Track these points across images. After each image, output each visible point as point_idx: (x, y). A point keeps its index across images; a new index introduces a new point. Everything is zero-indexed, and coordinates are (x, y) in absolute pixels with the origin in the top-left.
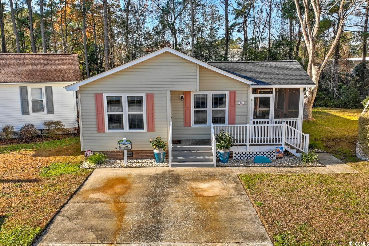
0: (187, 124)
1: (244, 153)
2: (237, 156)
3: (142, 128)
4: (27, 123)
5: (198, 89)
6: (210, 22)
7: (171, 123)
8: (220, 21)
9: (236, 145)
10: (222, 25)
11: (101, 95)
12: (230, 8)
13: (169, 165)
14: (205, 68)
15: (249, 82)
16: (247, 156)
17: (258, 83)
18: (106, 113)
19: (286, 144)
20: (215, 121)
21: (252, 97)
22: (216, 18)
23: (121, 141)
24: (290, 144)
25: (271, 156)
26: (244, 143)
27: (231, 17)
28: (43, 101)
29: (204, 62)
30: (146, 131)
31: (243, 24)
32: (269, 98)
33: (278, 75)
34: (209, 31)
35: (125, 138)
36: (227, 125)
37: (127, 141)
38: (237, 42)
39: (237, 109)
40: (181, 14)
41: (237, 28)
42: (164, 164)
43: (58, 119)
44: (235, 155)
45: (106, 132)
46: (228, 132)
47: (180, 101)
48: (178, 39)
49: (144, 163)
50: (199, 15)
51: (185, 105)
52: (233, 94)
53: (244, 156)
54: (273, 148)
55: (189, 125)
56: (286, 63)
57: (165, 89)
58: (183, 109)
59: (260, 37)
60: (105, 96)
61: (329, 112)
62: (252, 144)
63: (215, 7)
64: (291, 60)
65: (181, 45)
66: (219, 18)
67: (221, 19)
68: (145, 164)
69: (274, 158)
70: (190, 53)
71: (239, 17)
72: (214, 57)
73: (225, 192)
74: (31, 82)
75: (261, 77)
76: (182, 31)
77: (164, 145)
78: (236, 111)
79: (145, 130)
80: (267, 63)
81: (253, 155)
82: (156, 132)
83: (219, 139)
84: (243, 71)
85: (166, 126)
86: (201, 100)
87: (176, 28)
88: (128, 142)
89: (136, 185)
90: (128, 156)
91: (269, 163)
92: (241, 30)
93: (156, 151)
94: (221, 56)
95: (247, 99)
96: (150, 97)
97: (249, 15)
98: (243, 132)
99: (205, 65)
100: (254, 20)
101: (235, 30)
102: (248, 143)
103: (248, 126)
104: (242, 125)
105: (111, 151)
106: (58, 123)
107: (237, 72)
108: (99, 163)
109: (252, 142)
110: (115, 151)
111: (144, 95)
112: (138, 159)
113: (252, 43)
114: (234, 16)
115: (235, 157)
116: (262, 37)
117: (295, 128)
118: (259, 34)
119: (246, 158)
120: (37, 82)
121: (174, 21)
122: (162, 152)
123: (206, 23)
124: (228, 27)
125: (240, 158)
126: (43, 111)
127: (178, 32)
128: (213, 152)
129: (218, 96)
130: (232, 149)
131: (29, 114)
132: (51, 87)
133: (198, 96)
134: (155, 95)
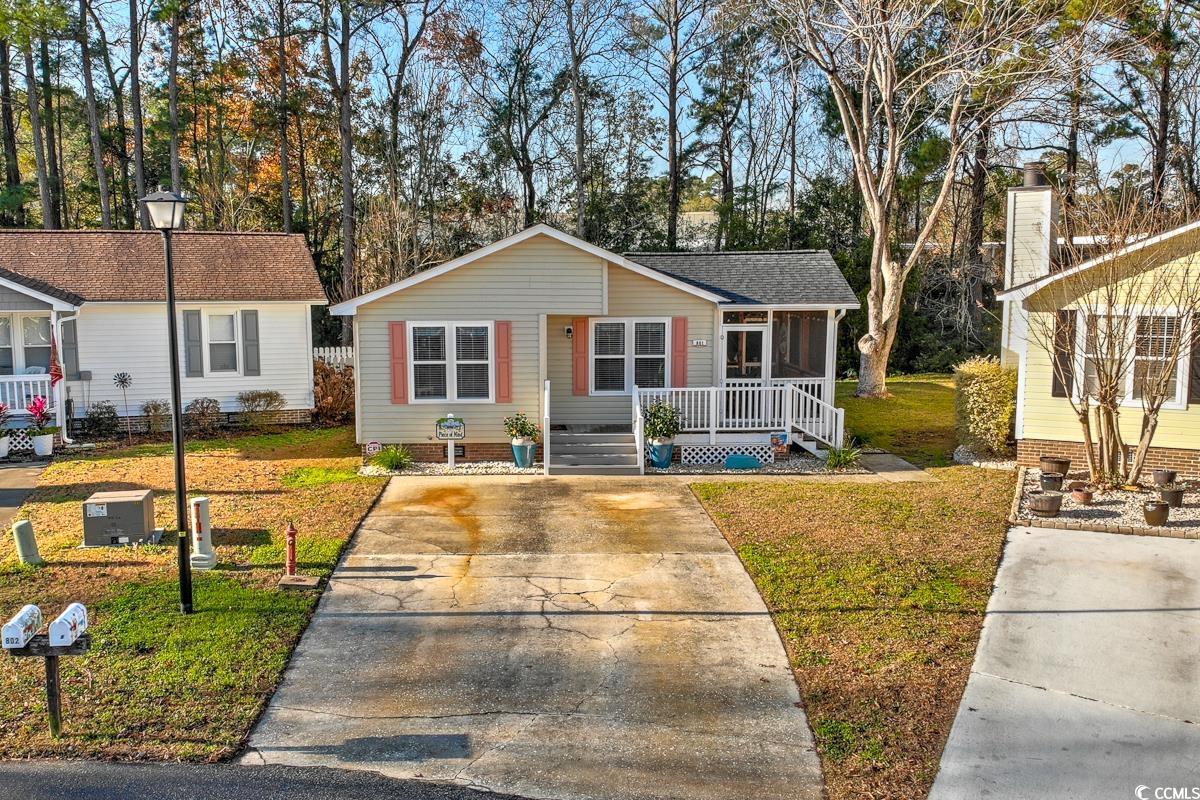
0: (579, 389)
1: (705, 450)
2: (690, 458)
3: (486, 395)
4: (200, 396)
5: (606, 312)
6: (627, 138)
7: (548, 383)
8: (654, 137)
9: (688, 433)
10: (661, 149)
11: (402, 325)
12: (683, 103)
13: (545, 471)
14: (620, 267)
15: (715, 298)
16: (712, 457)
17: (734, 298)
18: (411, 363)
19: (795, 430)
20: (641, 382)
21: (724, 329)
22: (645, 127)
23: (443, 420)
24: (803, 430)
25: (762, 456)
26: (705, 429)
27: (687, 125)
28: (234, 344)
29: (610, 250)
30: (494, 402)
31: (721, 147)
32: (761, 333)
33: (780, 283)
34: (625, 165)
35: (450, 415)
36: (667, 389)
37: (455, 420)
38: (714, 185)
39: (689, 356)
40: (545, 117)
41: (702, 157)
42: (533, 470)
43: (272, 389)
44: (686, 454)
45: (410, 402)
46: (671, 401)
47: (566, 339)
48: (536, 186)
49: (490, 468)
50: (598, 124)
51: (575, 349)
52: (680, 324)
53: (705, 457)
54: (766, 439)
55: (584, 391)
56: (801, 256)
57: (535, 312)
58: (570, 357)
59: (767, 182)
60: (410, 326)
61: (944, 384)
62: (721, 429)
63: (642, 98)
64: (814, 251)
65: (543, 204)
66: (652, 127)
67: (659, 129)
68: (493, 471)
69: (769, 460)
70: (571, 227)
71: (710, 126)
72: (638, 236)
73: (661, 505)
74: (213, 300)
75: (743, 286)
76: (547, 165)
77: (534, 430)
78: (689, 362)
79: (492, 398)
80: (759, 257)
81: (724, 453)
82: (515, 402)
83: (650, 417)
84: (703, 275)
85: (536, 389)
86: (610, 338)
87: (532, 157)
88: (457, 423)
89: (485, 497)
90: (456, 456)
91: (756, 468)
92: (715, 162)
93: (516, 442)
94: (659, 235)
95: (712, 335)
96: (504, 328)
97: (736, 121)
98: (702, 407)
99: (619, 260)
100: (750, 135)
101: (696, 163)
102: (713, 429)
103: (713, 390)
104: (699, 389)
105: (421, 444)
106: (271, 397)
107: (691, 277)
108: (398, 466)
109: (721, 426)
110: (426, 444)
111: (490, 325)
112: (477, 462)
113: (744, 200)
114: (695, 122)
115: (686, 458)
116: (774, 181)
117: (819, 397)
118: (764, 173)
119: (708, 461)
120: (225, 299)
121: (527, 137)
122: (530, 445)
123: (616, 142)
124: (678, 155)
125: (697, 461)
126: (235, 368)
127: (535, 166)
128: (639, 444)
129: (648, 328)
130: (678, 440)
131: (202, 376)
132: (255, 313)
133: (604, 329)
134: (514, 325)
